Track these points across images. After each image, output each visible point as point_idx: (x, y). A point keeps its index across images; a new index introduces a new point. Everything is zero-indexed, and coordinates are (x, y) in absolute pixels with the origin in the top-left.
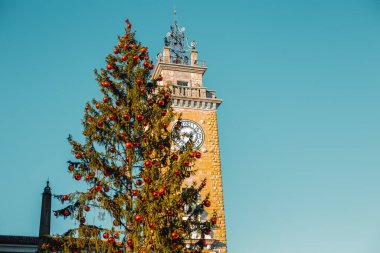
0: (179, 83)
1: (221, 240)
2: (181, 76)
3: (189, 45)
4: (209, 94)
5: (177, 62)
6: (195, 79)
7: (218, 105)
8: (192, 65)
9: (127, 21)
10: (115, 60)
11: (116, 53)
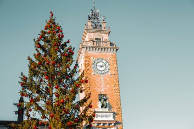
0: (96, 39)
1: (120, 121)
2: (97, 36)
3: (101, 19)
4: (112, 44)
5: (95, 28)
6: (104, 37)
7: (117, 50)
8: (103, 29)
9: (51, 13)
10: (45, 33)
11: (46, 29)
